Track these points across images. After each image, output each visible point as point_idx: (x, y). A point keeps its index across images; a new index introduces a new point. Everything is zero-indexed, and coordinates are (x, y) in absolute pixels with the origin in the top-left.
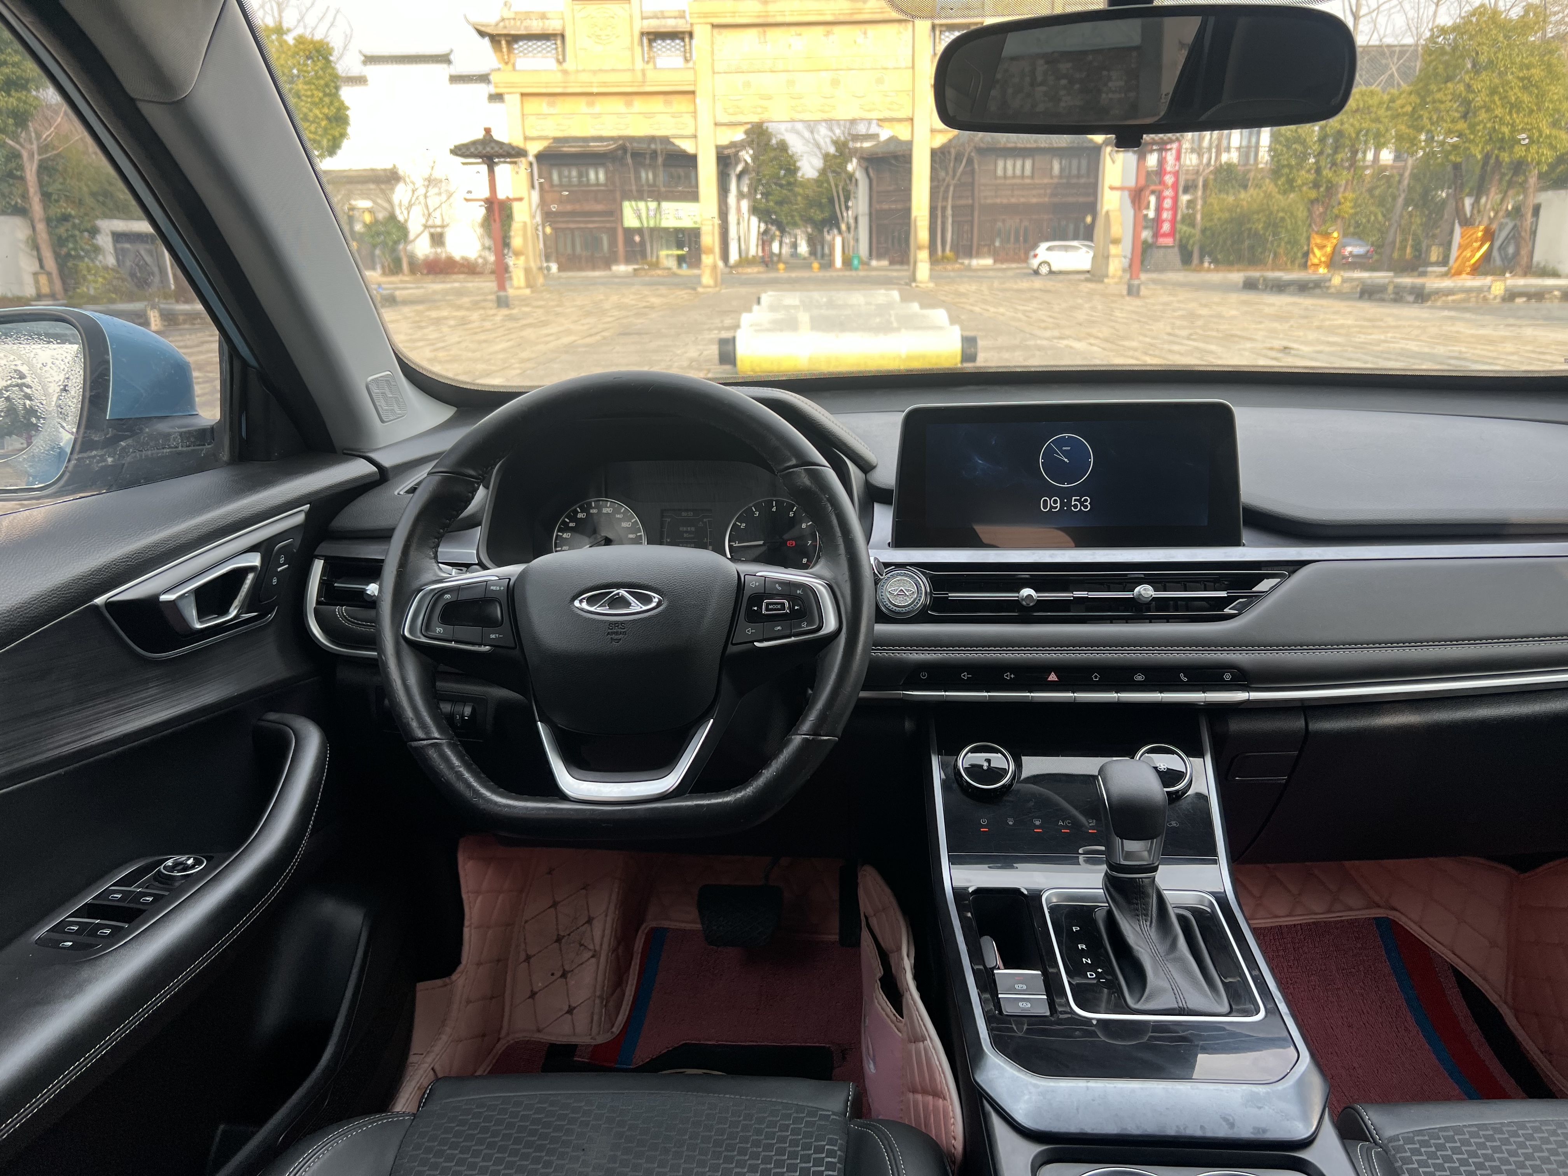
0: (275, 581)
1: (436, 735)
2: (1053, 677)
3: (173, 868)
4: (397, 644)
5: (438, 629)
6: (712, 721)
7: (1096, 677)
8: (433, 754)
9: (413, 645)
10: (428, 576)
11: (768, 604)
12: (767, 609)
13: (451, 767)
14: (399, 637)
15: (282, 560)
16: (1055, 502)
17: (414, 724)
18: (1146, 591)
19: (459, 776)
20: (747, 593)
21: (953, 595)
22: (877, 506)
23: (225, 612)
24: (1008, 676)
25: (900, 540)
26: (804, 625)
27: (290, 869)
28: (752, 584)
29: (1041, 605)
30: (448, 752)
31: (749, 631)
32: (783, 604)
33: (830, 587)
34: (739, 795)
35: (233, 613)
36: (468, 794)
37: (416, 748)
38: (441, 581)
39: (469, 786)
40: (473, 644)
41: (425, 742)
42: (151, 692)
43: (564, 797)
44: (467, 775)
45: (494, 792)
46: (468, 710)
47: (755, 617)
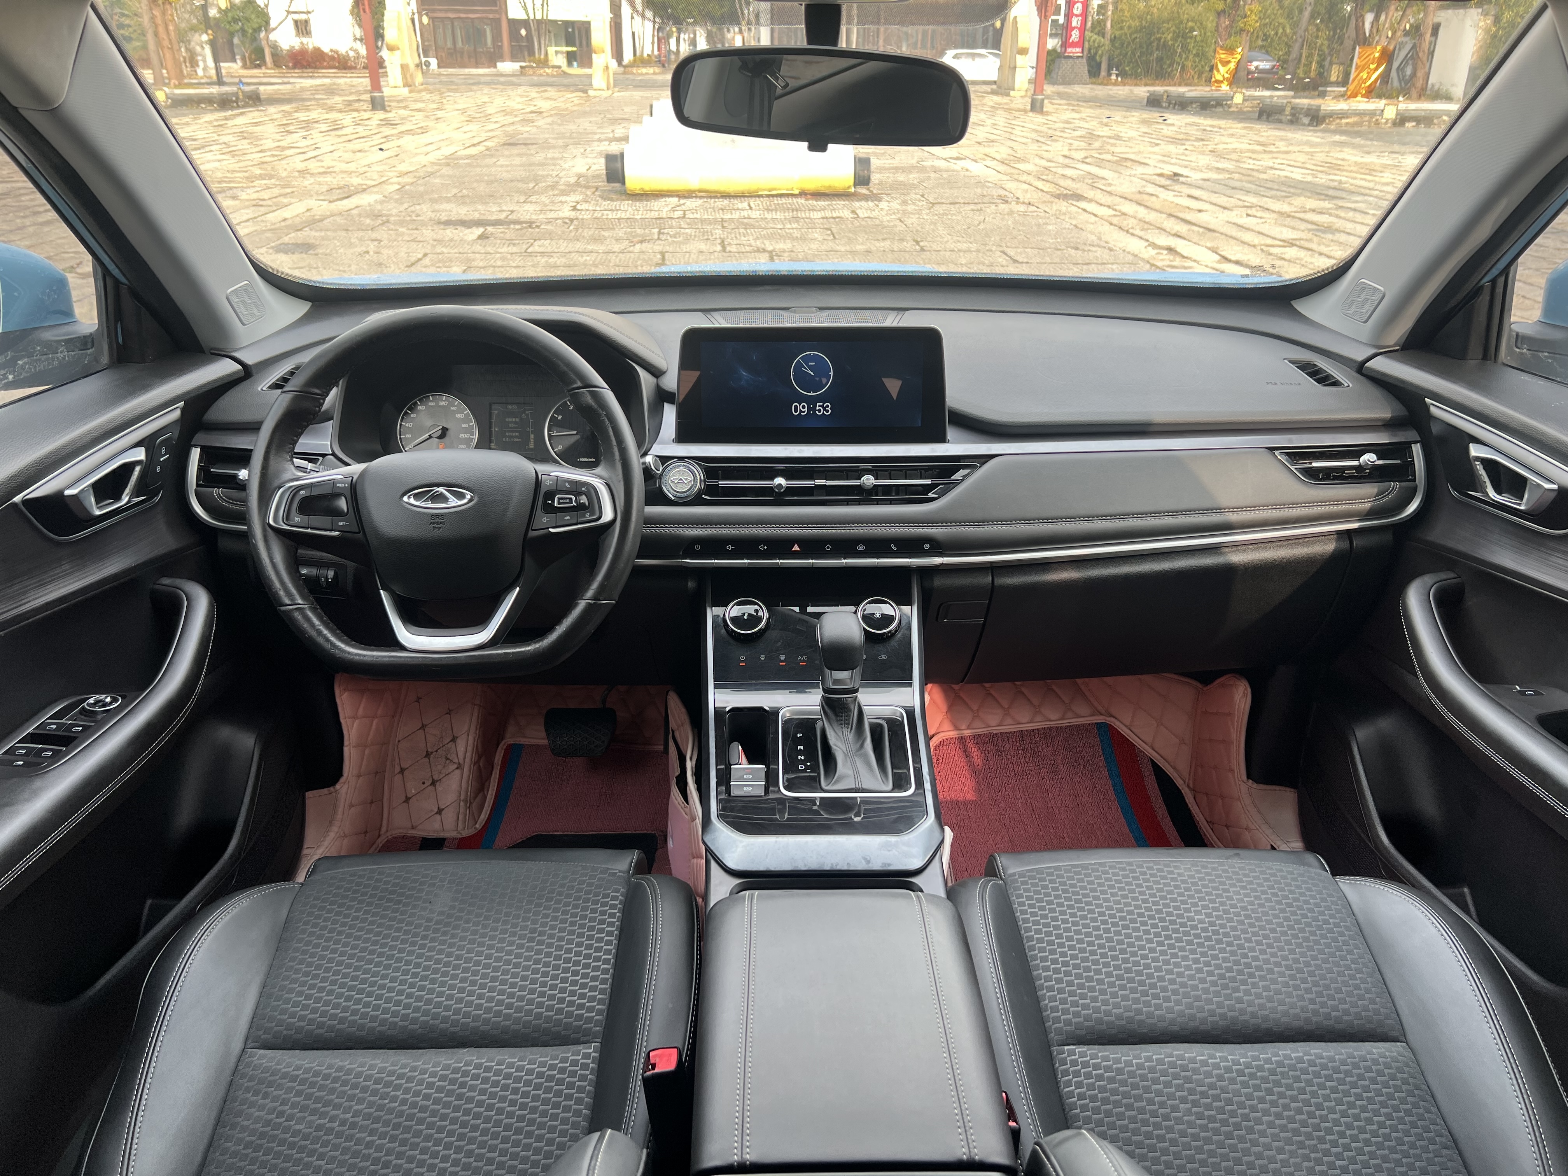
0: (159, 469)
1: (300, 601)
2: (796, 548)
3: (94, 704)
4: (264, 531)
5: (296, 519)
6: (518, 589)
7: (828, 548)
8: (298, 616)
9: (277, 531)
10: (287, 476)
11: (559, 499)
12: (559, 503)
13: (313, 625)
14: (266, 526)
15: (163, 452)
16: (804, 407)
17: (282, 593)
18: (868, 480)
19: (319, 633)
20: (543, 490)
21: (722, 483)
22: (666, 405)
23: (118, 498)
24: (762, 547)
25: (684, 435)
26: (588, 515)
27: (191, 704)
28: (547, 482)
29: (790, 490)
30: (310, 614)
31: (545, 520)
32: (571, 499)
33: (608, 485)
34: (537, 645)
35: (125, 499)
36: (327, 646)
37: (284, 611)
38: (298, 479)
39: (328, 640)
40: (326, 530)
41: (291, 607)
42: (64, 567)
43: (403, 648)
44: (325, 632)
45: (347, 644)
46: (331, 574)
47: (550, 509)
